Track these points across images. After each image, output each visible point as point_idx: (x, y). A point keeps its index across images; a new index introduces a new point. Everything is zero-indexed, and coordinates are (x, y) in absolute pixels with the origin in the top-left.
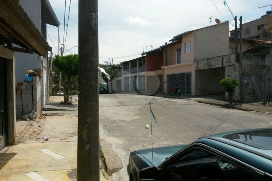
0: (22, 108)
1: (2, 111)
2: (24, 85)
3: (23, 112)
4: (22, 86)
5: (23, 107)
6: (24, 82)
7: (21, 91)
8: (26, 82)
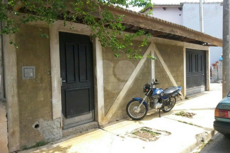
0: (218, 77)
1: (204, 75)
2: (219, 63)
3: (218, 79)
4: (218, 64)
5: (219, 75)
6: (219, 61)
7: (217, 66)
8: (220, 61)
